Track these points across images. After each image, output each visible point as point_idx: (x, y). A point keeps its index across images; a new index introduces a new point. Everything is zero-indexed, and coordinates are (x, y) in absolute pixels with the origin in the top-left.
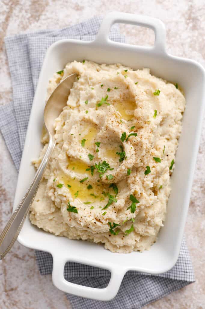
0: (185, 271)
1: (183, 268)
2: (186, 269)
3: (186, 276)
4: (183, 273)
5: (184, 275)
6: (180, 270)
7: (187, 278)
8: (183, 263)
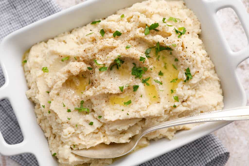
0: (216, 146)
1: (212, 145)
2: (216, 145)
3: (219, 151)
4: (215, 149)
5: (217, 150)
6: (211, 149)
7: (221, 151)
8: (210, 141)
